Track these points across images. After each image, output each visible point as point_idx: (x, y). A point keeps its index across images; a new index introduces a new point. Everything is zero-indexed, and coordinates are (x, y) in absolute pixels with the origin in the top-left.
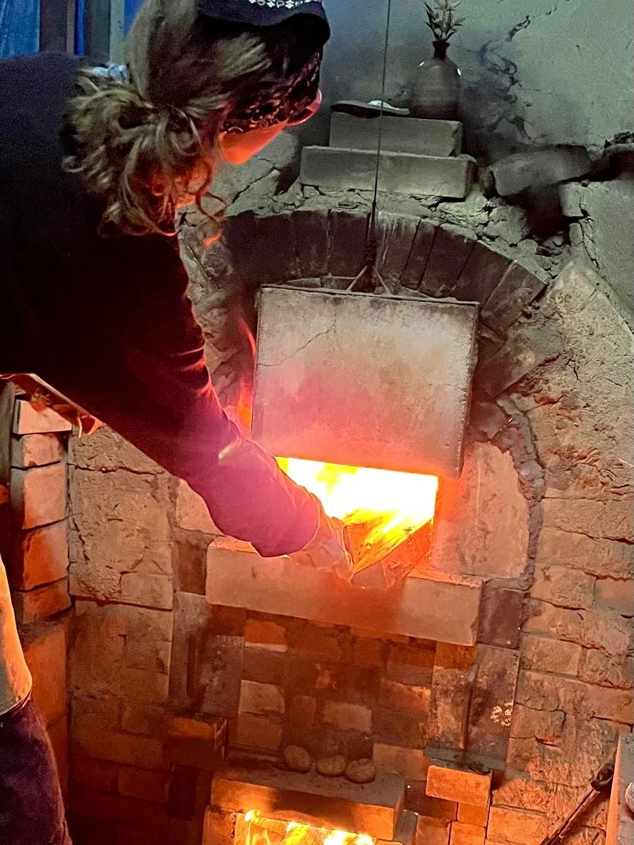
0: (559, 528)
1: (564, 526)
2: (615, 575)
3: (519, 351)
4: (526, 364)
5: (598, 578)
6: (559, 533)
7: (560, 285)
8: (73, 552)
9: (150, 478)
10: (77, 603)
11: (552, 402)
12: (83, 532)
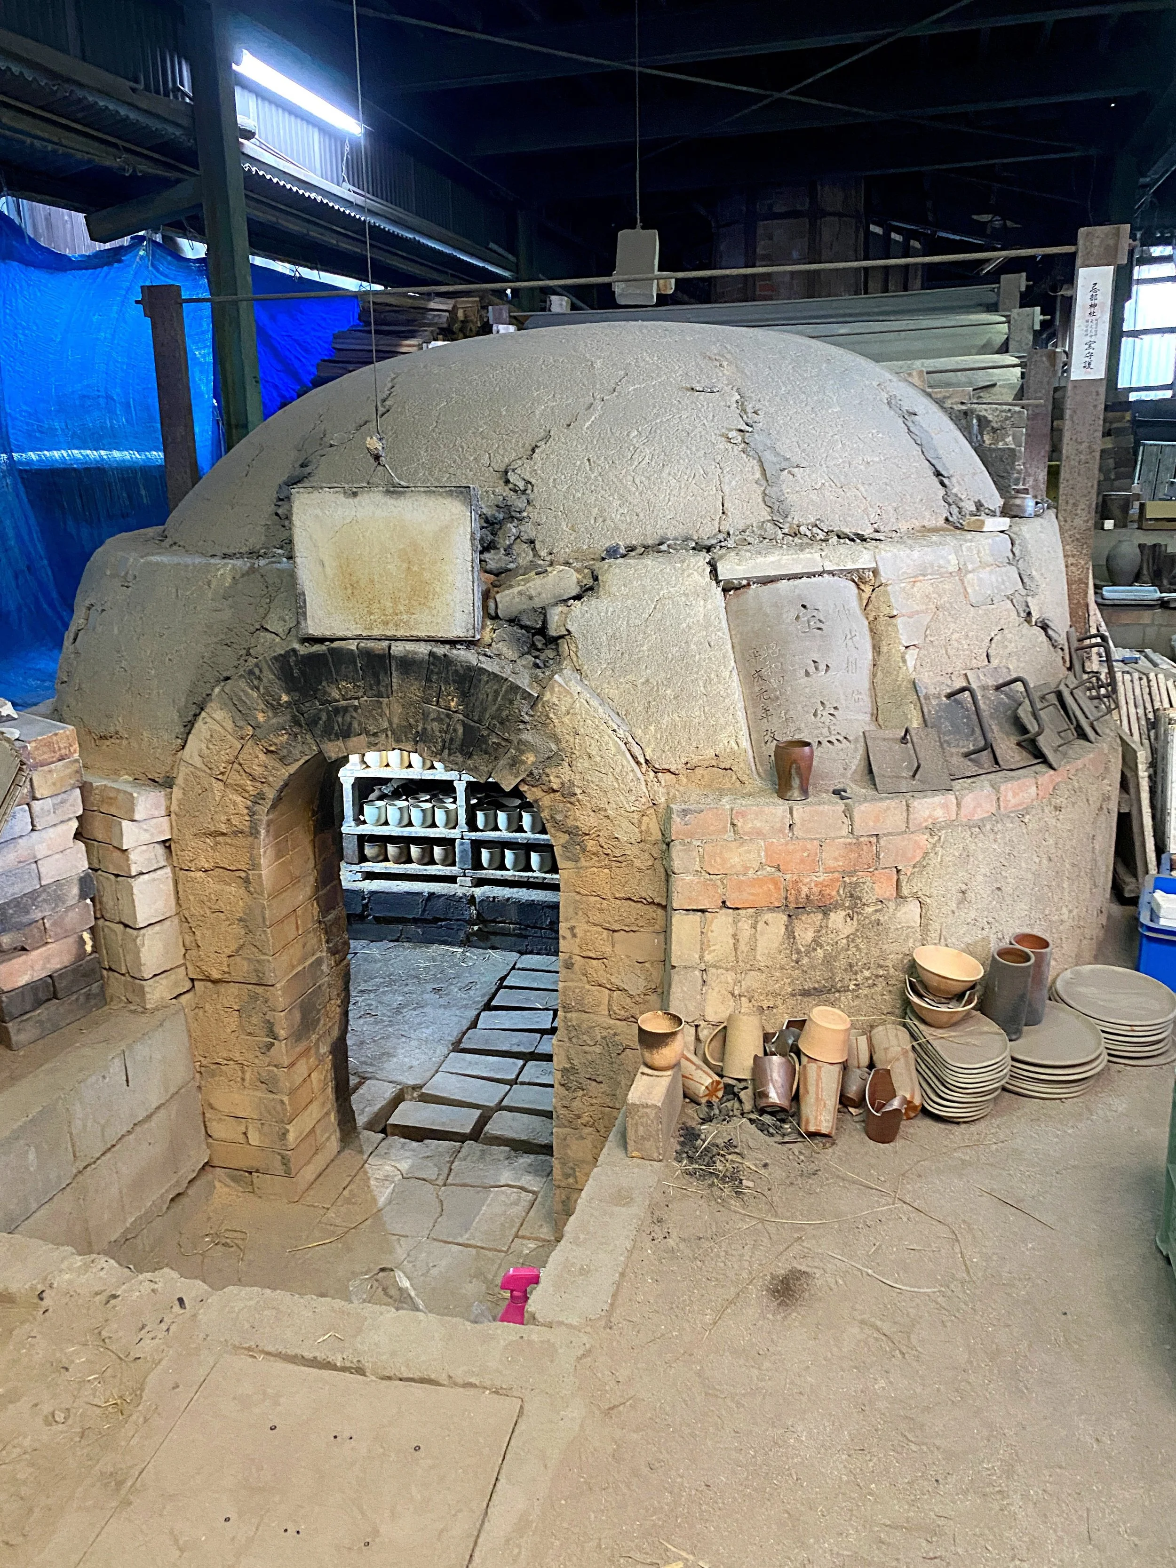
0: (579, 893)
1: (582, 891)
2: (627, 928)
3: (522, 752)
4: (529, 762)
5: (614, 931)
6: (578, 897)
7: (547, 696)
8: (187, 943)
9: (243, 875)
10: (196, 983)
11: (554, 791)
12: (193, 924)
